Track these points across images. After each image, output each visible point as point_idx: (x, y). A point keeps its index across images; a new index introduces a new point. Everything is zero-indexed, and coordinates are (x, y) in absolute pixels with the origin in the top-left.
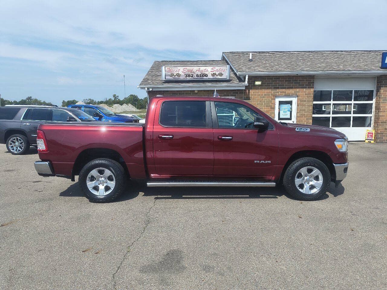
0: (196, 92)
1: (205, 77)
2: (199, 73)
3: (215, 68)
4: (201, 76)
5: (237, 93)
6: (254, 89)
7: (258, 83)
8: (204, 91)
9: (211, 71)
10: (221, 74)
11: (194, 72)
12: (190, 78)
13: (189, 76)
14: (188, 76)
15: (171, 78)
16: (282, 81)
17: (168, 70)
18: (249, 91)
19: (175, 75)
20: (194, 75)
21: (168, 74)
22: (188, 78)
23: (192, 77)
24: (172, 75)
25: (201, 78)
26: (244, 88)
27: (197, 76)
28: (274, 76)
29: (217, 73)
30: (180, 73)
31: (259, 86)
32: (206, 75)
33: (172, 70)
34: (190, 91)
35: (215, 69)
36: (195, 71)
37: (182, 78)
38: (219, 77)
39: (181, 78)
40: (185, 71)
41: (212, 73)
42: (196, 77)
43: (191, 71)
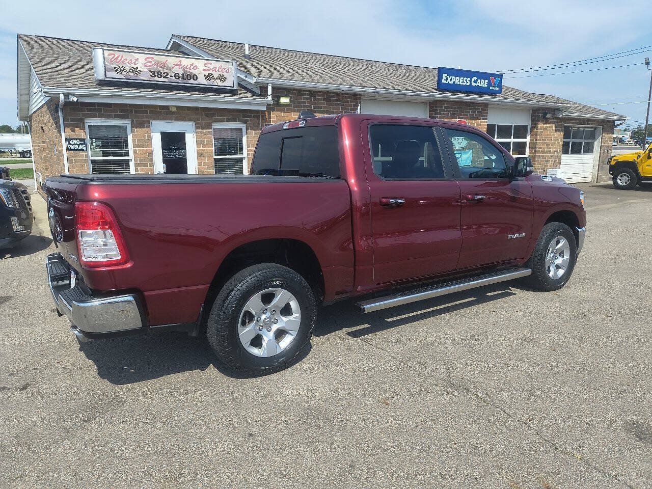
0: (174, 109)
1: (192, 81)
2: (181, 72)
3: (211, 64)
4: (183, 77)
5: (250, 116)
6: (278, 110)
7: (284, 100)
8: (189, 108)
9: (204, 70)
10: (222, 78)
11: (169, 68)
12: (162, 79)
13: (160, 74)
14: (156, 74)
15: (118, 76)
16: (319, 100)
17: (111, 57)
18: (269, 114)
19: (128, 69)
20: (170, 74)
21: (113, 66)
22: (156, 79)
23: (165, 77)
24: (120, 70)
25: (185, 81)
26: (264, 109)
27: (176, 75)
28: (307, 91)
29: (216, 75)
30: (140, 66)
31: (285, 105)
32: (195, 77)
33: (120, 58)
34: (160, 106)
35: (211, 67)
36: (172, 66)
37: (145, 77)
38: (220, 84)
39: (142, 78)
40: (149, 64)
41: (206, 73)
42: (174, 78)
43: (164, 65)
